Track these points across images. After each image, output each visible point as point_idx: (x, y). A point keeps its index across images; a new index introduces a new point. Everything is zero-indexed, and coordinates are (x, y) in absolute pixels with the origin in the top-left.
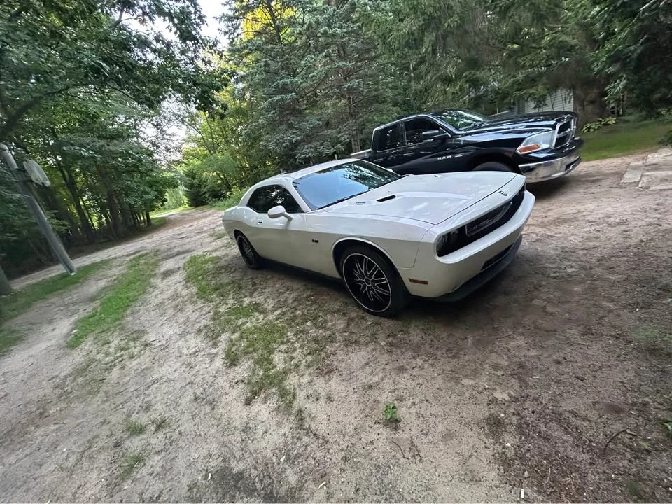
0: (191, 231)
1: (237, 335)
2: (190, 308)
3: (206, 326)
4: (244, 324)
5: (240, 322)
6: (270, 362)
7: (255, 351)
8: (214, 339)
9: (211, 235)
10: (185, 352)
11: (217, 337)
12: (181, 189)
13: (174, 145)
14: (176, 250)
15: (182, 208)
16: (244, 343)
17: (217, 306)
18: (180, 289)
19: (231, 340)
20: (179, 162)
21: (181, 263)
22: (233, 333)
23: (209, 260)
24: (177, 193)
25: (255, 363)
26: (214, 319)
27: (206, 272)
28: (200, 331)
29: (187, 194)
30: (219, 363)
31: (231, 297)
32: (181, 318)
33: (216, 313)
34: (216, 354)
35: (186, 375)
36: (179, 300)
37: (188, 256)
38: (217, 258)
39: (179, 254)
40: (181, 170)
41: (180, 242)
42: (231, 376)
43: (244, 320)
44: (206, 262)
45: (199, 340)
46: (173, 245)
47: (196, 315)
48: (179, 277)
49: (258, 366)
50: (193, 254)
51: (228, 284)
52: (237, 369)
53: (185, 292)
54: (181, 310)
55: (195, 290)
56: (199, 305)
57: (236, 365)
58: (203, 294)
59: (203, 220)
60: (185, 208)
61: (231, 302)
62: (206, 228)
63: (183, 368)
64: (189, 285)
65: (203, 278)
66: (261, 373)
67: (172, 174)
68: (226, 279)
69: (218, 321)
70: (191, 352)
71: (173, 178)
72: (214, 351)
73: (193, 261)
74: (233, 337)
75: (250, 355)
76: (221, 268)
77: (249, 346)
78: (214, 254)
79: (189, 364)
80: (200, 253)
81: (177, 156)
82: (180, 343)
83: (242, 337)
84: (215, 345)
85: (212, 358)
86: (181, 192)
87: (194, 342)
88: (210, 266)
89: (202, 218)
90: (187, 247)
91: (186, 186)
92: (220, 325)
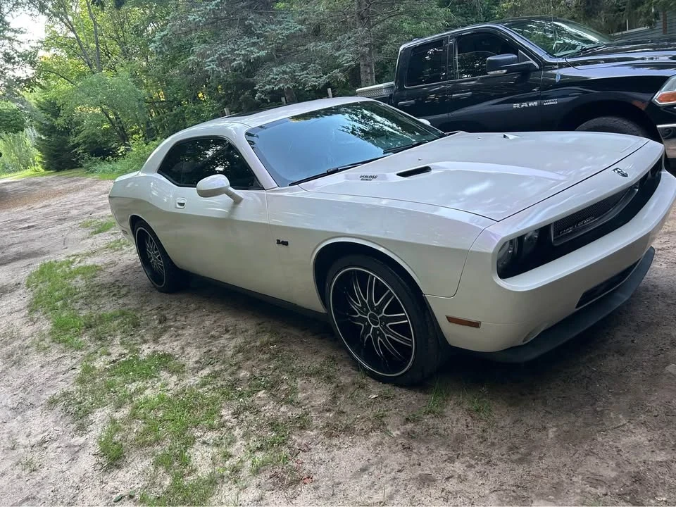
0: (46, 216)
1: (125, 411)
2: (35, 360)
3: (65, 395)
4: (139, 391)
5: (132, 387)
6: (185, 462)
7: (158, 441)
8: (80, 418)
9: (85, 226)
10: (22, 440)
11: (86, 413)
12: (30, 136)
13: (21, 50)
14: (14, 250)
15: (28, 172)
16: (138, 426)
17: (90, 357)
18: (17, 323)
19: (113, 422)
20: (29, 83)
21: (23, 275)
22: (119, 407)
23: (78, 271)
24: (20, 142)
25: (157, 464)
26: (81, 381)
27: (71, 293)
28: (53, 402)
29: (40, 146)
30: (87, 462)
31: (117, 341)
32: (16, 377)
33: (87, 370)
34: (82, 447)
35: (21, 484)
36: (16, 344)
37: (37, 264)
38: (95, 269)
39: (19, 257)
40: (32, 98)
41: (22, 235)
42: (108, 488)
43: (140, 384)
44: (72, 275)
45: (51, 419)
46: (8, 240)
47: (48, 372)
48: (18, 301)
49: (161, 470)
50: (47, 259)
51: (113, 317)
52: (121, 474)
53: (27, 330)
54: (17, 363)
55: (46, 326)
56: (55, 353)
57: (119, 467)
58: (62, 333)
59: (71, 196)
60: (35, 172)
61: (116, 350)
62: (74, 212)
63: (18, 470)
64: (36, 316)
65: (65, 305)
66: (167, 482)
67: (15, 106)
68: (109, 307)
69: (89, 386)
70: (34, 441)
71: (15, 112)
72: (80, 440)
73: (47, 272)
74: (118, 415)
75: (149, 449)
76: (102, 286)
77: (145, 433)
78: (90, 262)
79: (29, 464)
80: (62, 258)
81: (25, 72)
82: (14, 424)
83: (134, 416)
84: (82, 429)
85: (75, 453)
86: (28, 141)
87: (40, 423)
88: (79, 282)
89: (69, 191)
90: (36, 246)
91: (40, 130)
92: (93, 392)
